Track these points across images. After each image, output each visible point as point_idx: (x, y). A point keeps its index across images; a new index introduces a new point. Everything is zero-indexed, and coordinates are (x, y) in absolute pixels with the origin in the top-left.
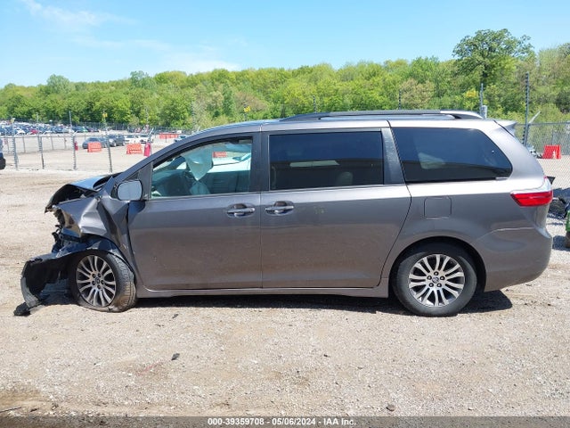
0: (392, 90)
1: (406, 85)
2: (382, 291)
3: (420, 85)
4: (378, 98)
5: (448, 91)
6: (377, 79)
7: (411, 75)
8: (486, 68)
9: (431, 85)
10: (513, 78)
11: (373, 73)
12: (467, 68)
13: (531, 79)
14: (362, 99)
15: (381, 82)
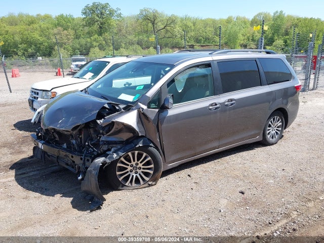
0: (47, 34)
1: (55, 31)
2: (258, 138)
3: (65, 31)
4: (39, 38)
5: (82, 36)
6: (35, 26)
7: (59, 24)
8: (101, 24)
9: (72, 32)
10: (115, 31)
11: (31, 22)
12: (90, 23)
13: (124, 31)
14: (27, 38)
15: (38, 28)
